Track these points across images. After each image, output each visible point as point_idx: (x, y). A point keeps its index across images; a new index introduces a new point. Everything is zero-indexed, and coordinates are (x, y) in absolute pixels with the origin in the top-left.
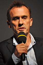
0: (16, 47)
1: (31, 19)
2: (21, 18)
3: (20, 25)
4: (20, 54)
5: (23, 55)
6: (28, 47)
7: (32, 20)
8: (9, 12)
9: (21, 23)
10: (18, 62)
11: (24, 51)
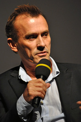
5: (37, 99)
9: (43, 44)
11: (39, 93)
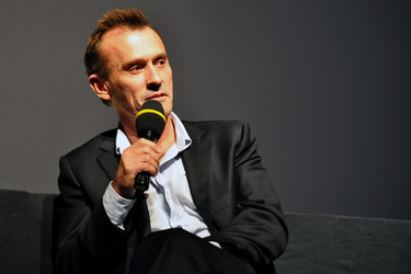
0: (123, 157)
2: (150, 64)
3: (153, 86)
4: (133, 176)
6: (163, 155)
9: (157, 79)
10: (125, 211)
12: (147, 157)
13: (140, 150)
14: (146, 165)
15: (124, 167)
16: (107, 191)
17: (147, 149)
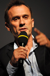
1: (33, 19)
7: (33, 21)
8: (7, 12)
10: (14, 72)
12: (22, 53)
13: (20, 50)
14: (22, 56)
15: (14, 57)
16: (8, 65)
17: (22, 50)
